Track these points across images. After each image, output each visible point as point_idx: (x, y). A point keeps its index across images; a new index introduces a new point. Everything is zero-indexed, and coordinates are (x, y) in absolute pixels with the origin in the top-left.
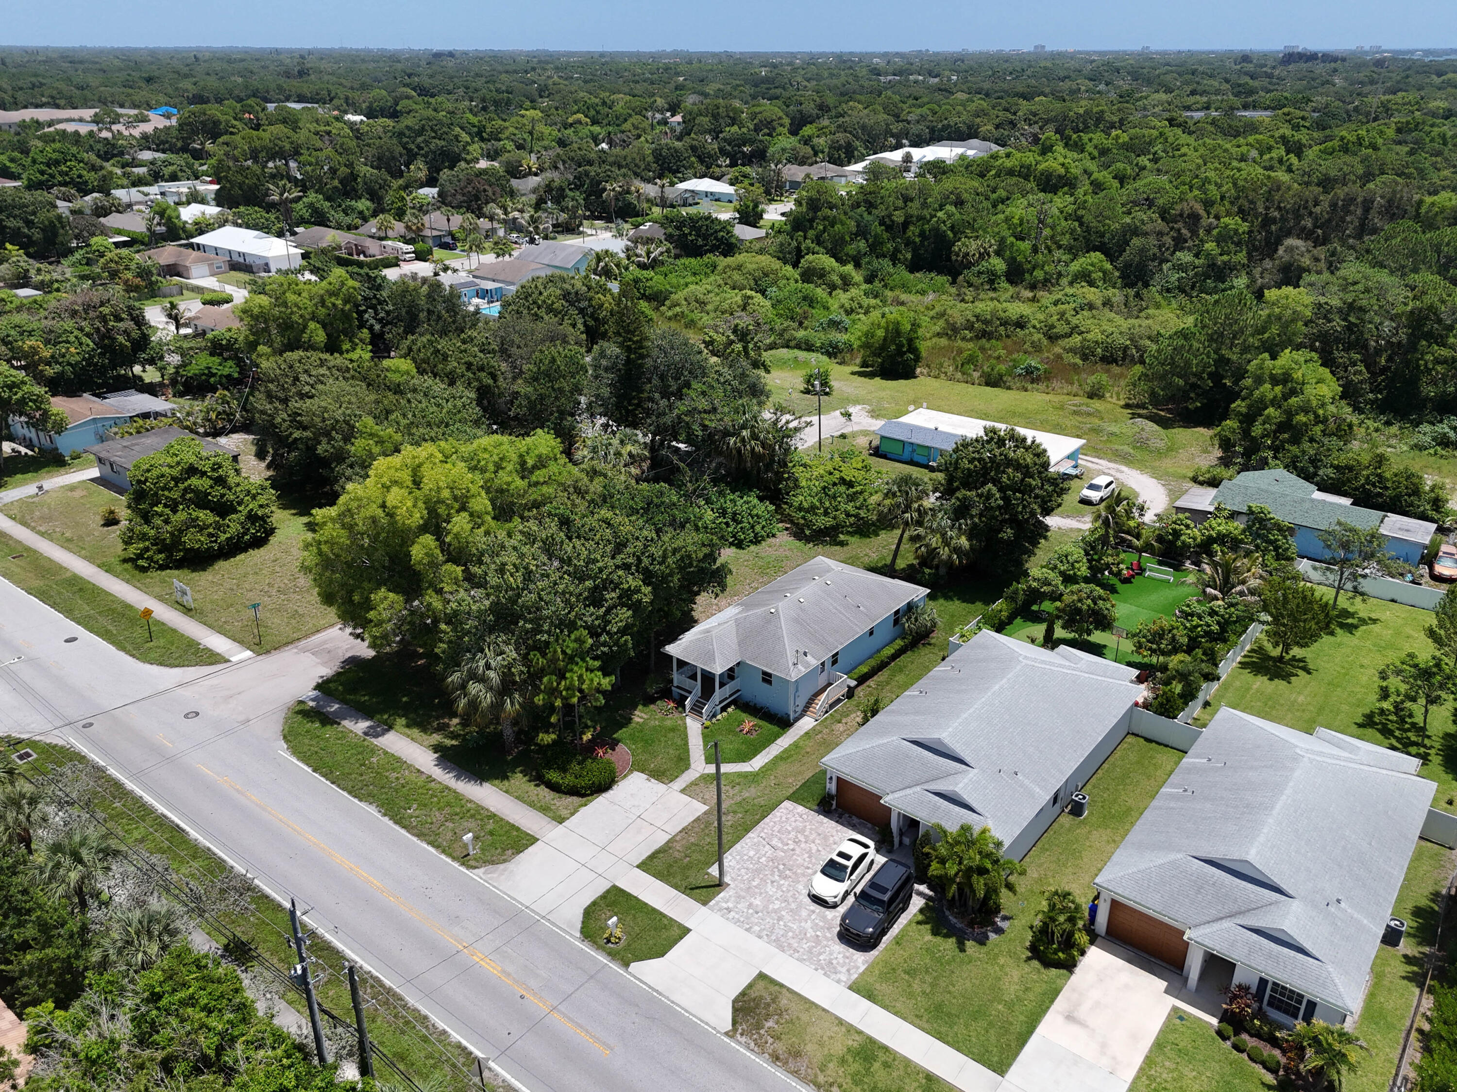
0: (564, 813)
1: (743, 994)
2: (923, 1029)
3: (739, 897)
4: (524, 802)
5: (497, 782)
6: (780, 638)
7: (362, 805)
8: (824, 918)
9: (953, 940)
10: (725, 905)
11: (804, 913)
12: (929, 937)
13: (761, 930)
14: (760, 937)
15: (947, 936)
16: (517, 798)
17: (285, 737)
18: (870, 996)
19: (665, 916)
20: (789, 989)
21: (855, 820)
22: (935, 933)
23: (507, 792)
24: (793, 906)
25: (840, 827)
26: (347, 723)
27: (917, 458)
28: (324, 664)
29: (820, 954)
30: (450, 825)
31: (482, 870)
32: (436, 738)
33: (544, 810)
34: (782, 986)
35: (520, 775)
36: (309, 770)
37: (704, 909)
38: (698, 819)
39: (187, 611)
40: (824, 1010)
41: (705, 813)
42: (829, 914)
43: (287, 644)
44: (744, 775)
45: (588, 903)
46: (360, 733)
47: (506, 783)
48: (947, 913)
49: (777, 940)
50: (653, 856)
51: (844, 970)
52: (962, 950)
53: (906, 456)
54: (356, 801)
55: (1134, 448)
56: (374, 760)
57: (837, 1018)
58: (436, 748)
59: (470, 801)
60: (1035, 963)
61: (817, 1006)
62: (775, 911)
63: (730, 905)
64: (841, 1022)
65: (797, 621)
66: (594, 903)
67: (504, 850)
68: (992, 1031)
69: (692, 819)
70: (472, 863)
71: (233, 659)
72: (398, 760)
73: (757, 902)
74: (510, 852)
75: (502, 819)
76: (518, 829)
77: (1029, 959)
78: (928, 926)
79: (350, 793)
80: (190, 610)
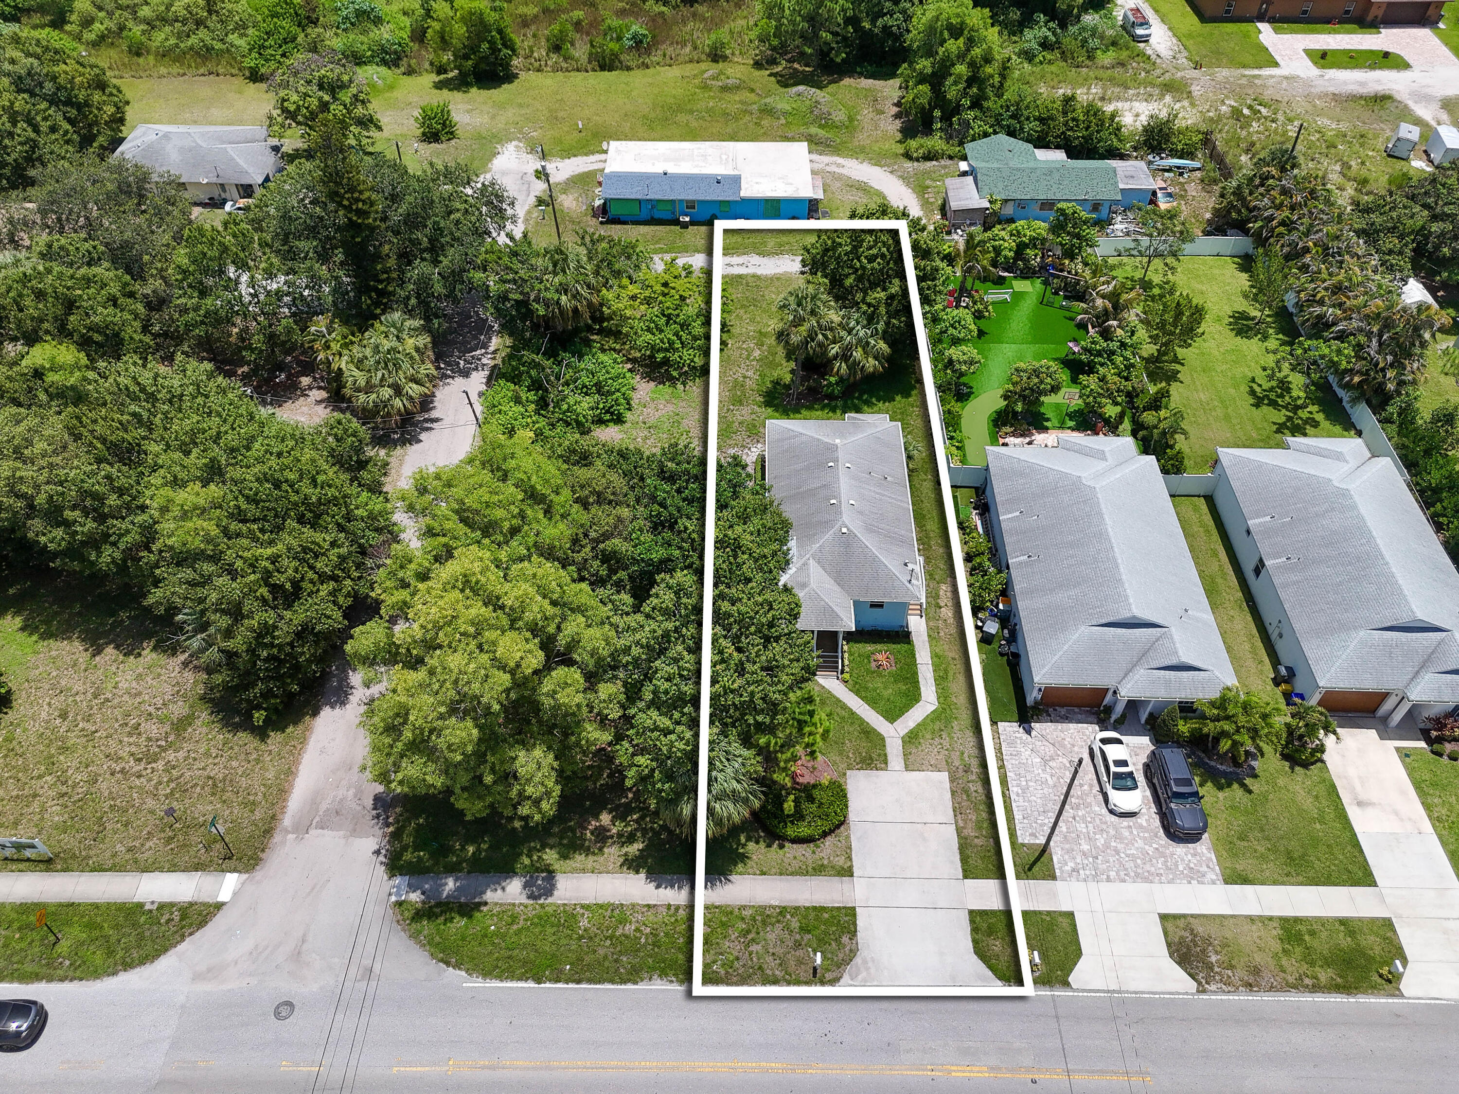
0: (841, 861)
1: (1169, 945)
2: (1301, 884)
3: (1069, 851)
4: (792, 874)
5: (740, 866)
6: (875, 558)
7: (640, 986)
8: (1141, 826)
9: (1235, 786)
10: (1068, 868)
11: (1126, 833)
12: (1221, 795)
13: (1117, 873)
14: (1124, 881)
15: (1229, 785)
16: (781, 874)
17: (448, 964)
18: (1245, 880)
19: (1040, 912)
20: (1192, 916)
21: (1063, 711)
22: (1220, 788)
23: (763, 873)
24: (1112, 832)
25: (1059, 726)
26: (490, 896)
27: (657, 215)
28: (355, 832)
29: (1177, 866)
30: (754, 948)
31: (846, 978)
32: (613, 853)
33: (819, 870)
34: (1184, 916)
35: (751, 846)
36: (531, 984)
37: (1058, 883)
38: (953, 793)
39: (47, 864)
40: (1232, 916)
41: (952, 781)
42: (1142, 820)
43: (268, 832)
44: (934, 717)
45: (970, 945)
46: (524, 900)
47: (750, 863)
48: (1213, 763)
49: (1137, 875)
50: (964, 860)
51: (1204, 869)
52: (1250, 792)
53: (645, 215)
54: (630, 986)
55: (821, 126)
56: (584, 923)
57: (1246, 917)
58: (632, 864)
59: (744, 907)
60: (1297, 768)
61: (1223, 916)
62: (1107, 846)
63: (1071, 865)
64: (1251, 919)
65: (870, 529)
66: (975, 942)
67: (838, 940)
68: (1335, 851)
69: (949, 795)
70: (829, 976)
71: (221, 899)
72: (613, 907)
73: (1085, 847)
74: (845, 939)
75: (797, 908)
76: (823, 909)
77: (1292, 768)
78: (1209, 784)
79: (612, 982)
80: (49, 861)
